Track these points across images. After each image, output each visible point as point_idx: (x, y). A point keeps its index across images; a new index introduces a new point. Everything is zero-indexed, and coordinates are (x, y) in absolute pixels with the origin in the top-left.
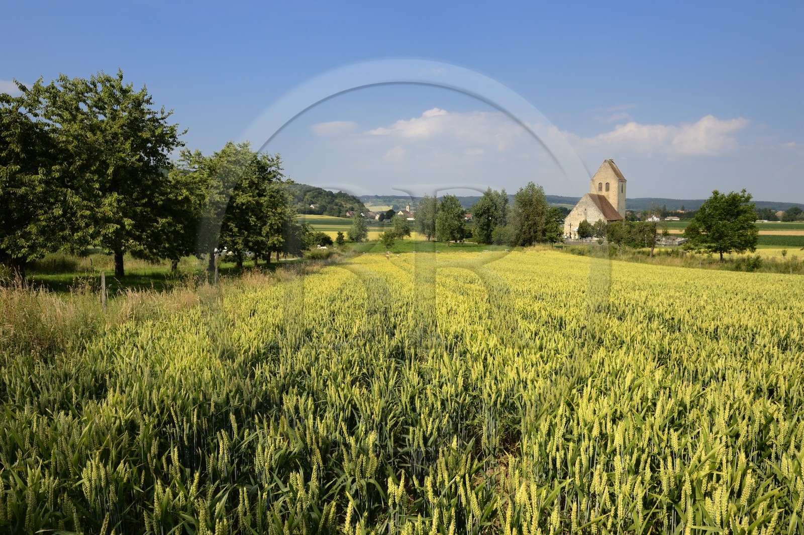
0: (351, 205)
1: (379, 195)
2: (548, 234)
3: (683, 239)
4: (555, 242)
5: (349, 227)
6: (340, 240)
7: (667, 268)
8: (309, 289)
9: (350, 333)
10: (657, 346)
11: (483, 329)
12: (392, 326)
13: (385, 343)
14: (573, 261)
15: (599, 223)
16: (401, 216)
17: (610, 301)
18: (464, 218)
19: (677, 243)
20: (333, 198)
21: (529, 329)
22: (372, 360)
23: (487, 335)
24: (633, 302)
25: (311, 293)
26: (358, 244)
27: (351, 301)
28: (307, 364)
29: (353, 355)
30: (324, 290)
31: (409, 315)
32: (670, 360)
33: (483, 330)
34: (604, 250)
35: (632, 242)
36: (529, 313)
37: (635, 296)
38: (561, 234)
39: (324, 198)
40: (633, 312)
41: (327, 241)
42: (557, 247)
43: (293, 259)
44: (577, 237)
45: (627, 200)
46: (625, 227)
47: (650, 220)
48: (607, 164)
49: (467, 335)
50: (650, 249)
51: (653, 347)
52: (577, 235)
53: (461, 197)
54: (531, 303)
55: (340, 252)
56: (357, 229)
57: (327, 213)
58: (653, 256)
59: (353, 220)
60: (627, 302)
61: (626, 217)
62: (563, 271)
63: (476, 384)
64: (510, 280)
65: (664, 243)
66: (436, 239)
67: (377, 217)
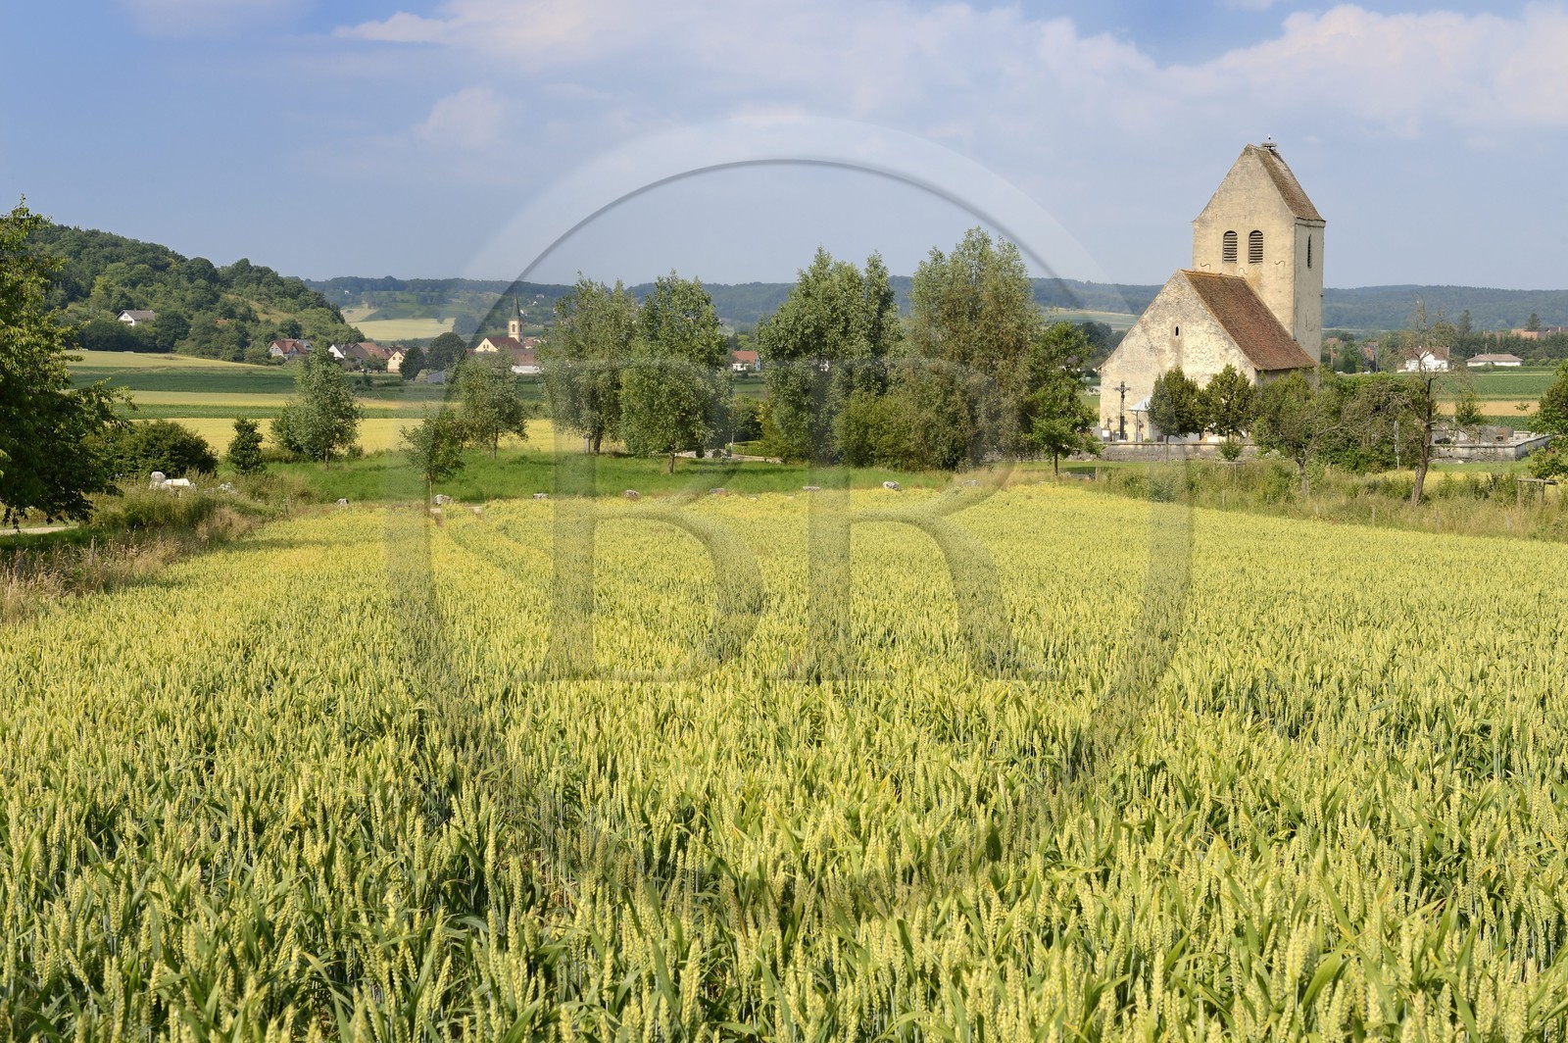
0: (287, 317)
1: (399, 277)
2: (1040, 423)
3: (1533, 436)
4: (1067, 453)
5: (278, 401)
6: (246, 454)
7: (1478, 542)
8: (113, 647)
9: (275, 817)
10: (1418, 829)
11: (785, 784)
12: (443, 782)
13: (412, 848)
14: (1132, 522)
15: (1228, 381)
16: (486, 355)
17: (1259, 666)
18: (728, 365)
19: (1511, 452)
20: (216, 288)
21: (957, 778)
22: (355, 916)
23: (798, 802)
24: (1340, 670)
25: (120, 665)
26: (321, 466)
27: (281, 689)
28: (88, 948)
29: (279, 902)
30: (176, 648)
31: (510, 737)
32: (1465, 881)
33: (786, 786)
34: (1245, 479)
35: (1345, 451)
36: (961, 720)
37: (1351, 646)
38: (1088, 421)
39: (177, 284)
40: (1343, 708)
41: (190, 456)
42: (1073, 470)
43: (47, 530)
44: (1147, 432)
45: (1327, 295)
46: (1322, 393)
47: (1412, 366)
48: (1254, 162)
49: (725, 803)
50: (1413, 475)
51: (1405, 835)
52: (1147, 424)
53: (717, 288)
54: (970, 680)
55: (244, 499)
56: (314, 407)
57: (189, 344)
58: (1425, 499)
59: (295, 369)
60: (1318, 670)
61: (1325, 359)
62: (1095, 559)
63: (754, 991)
64: (898, 595)
65: (1465, 452)
66: (621, 446)
67: (394, 363)
